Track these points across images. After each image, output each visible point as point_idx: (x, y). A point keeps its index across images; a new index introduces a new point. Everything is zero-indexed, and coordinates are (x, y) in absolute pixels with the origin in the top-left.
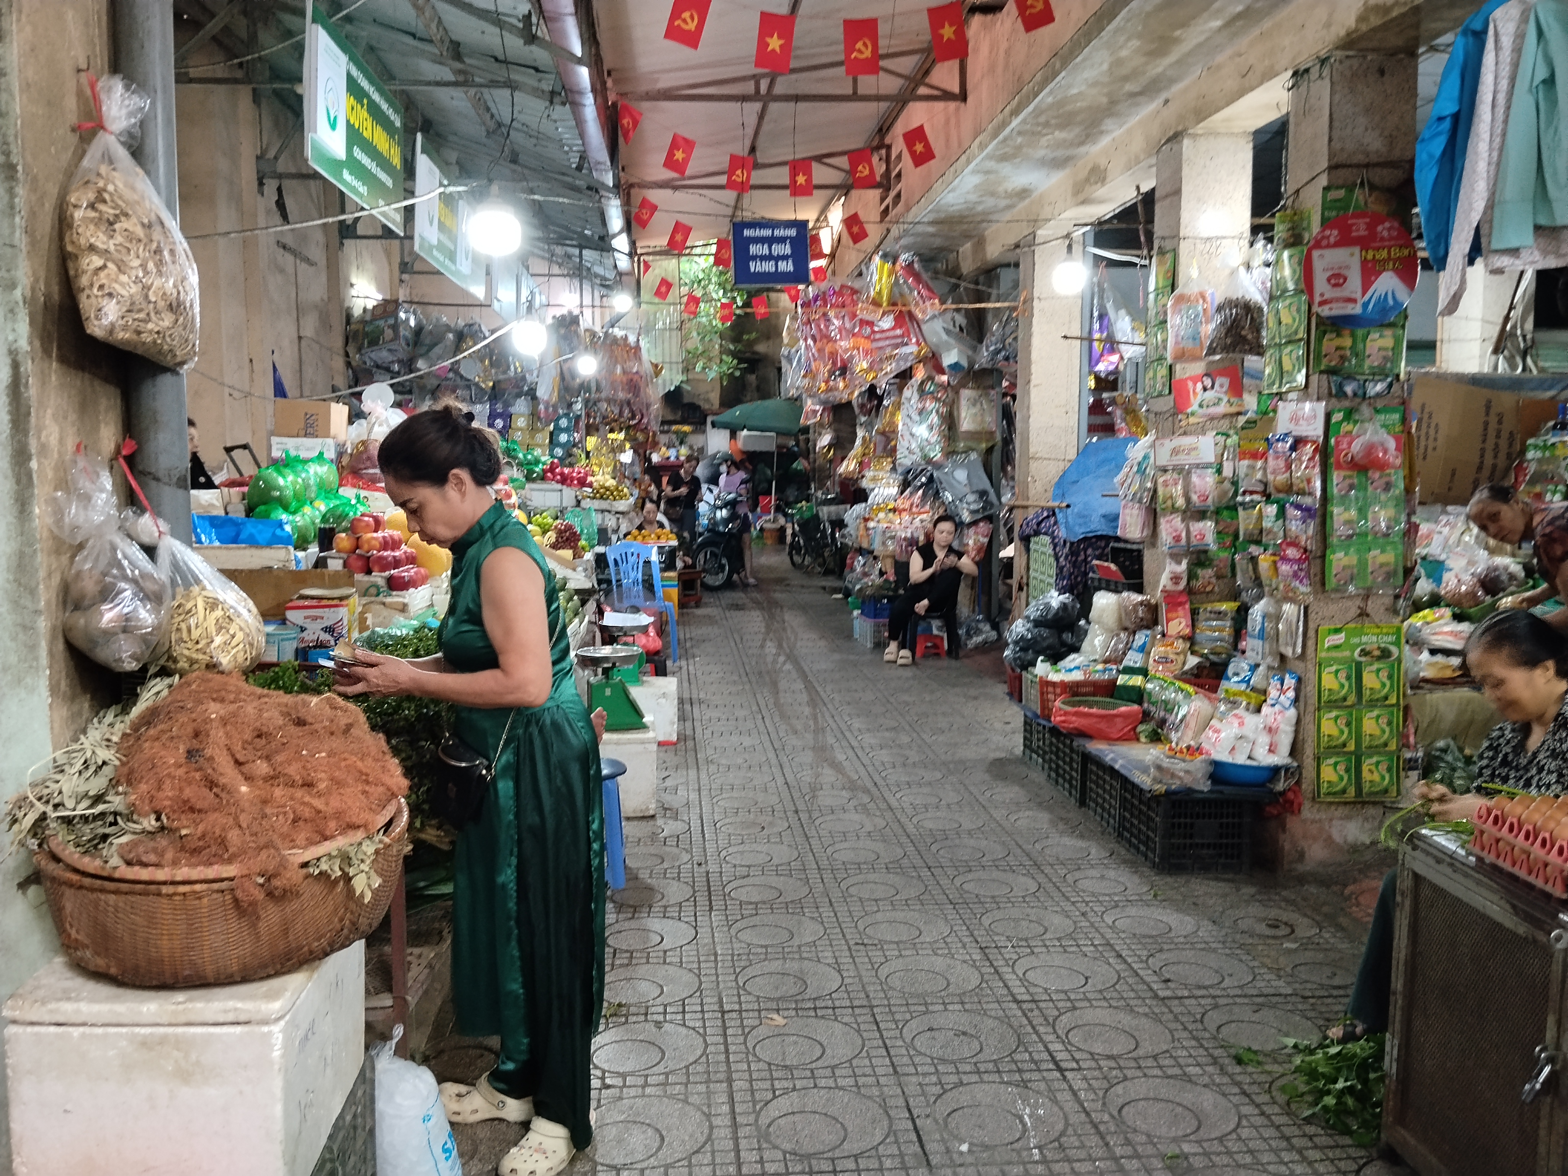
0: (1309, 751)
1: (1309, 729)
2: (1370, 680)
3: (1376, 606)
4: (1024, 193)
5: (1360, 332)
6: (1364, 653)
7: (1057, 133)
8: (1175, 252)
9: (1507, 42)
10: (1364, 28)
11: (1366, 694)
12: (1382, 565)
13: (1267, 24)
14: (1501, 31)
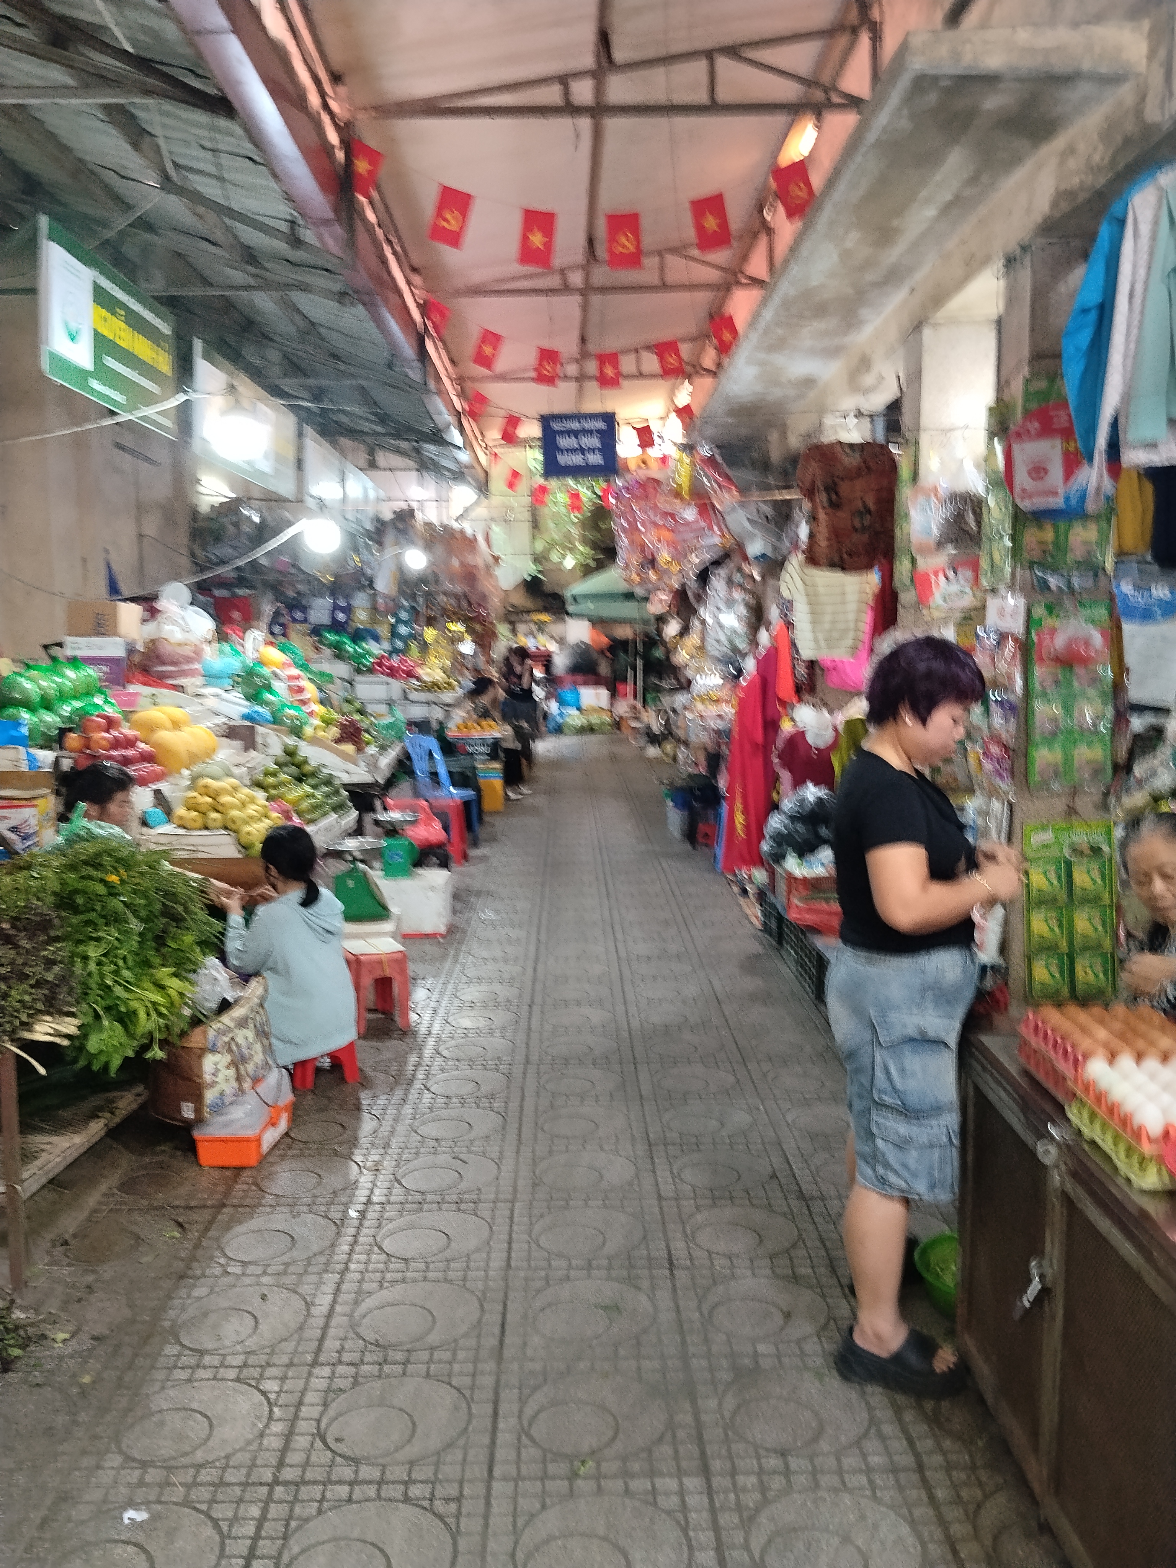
0: (1017, 949)
1: (1018, 927)
2: (1081, 878)
3: (1086, 803)
4: (809, 382)
5: (1062, 526)
6: (1076, 851)
7: (815, 324)
8: (917, 443)
9: (1145, 229)
10: (1057, 215)
11: (1077, 892)
12: (1088, 762)
13: (982, 210)
14: (1140, 218)
